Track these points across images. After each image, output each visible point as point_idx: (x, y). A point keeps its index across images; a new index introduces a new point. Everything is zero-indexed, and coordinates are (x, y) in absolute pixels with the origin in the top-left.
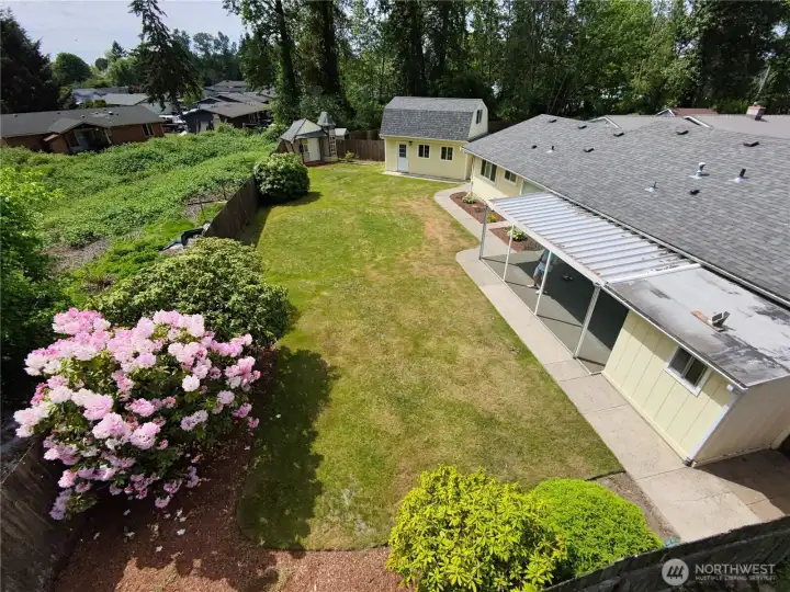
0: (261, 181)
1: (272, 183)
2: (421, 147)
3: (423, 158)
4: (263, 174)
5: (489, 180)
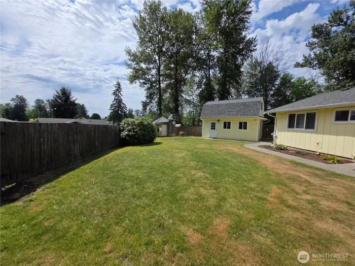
0: (123, 130)
1: (129, 131)
2: (225, 123)
3: (226, 129)
4: (126, 126)
5: (303, 129)
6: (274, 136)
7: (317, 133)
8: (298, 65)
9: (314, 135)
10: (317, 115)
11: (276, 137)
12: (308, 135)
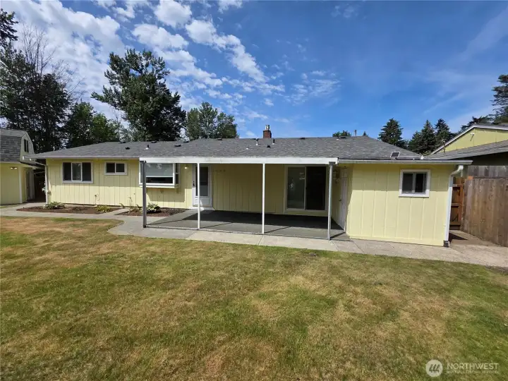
5: (81, 181)
6: (47, 191)
7: (93, 184)
8: (95, 96)
9: (92, 187)
10: (92, 165)
11: (49, 193)
12: (87, 187)
